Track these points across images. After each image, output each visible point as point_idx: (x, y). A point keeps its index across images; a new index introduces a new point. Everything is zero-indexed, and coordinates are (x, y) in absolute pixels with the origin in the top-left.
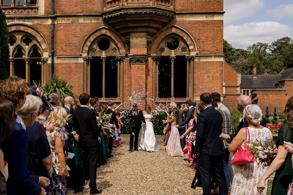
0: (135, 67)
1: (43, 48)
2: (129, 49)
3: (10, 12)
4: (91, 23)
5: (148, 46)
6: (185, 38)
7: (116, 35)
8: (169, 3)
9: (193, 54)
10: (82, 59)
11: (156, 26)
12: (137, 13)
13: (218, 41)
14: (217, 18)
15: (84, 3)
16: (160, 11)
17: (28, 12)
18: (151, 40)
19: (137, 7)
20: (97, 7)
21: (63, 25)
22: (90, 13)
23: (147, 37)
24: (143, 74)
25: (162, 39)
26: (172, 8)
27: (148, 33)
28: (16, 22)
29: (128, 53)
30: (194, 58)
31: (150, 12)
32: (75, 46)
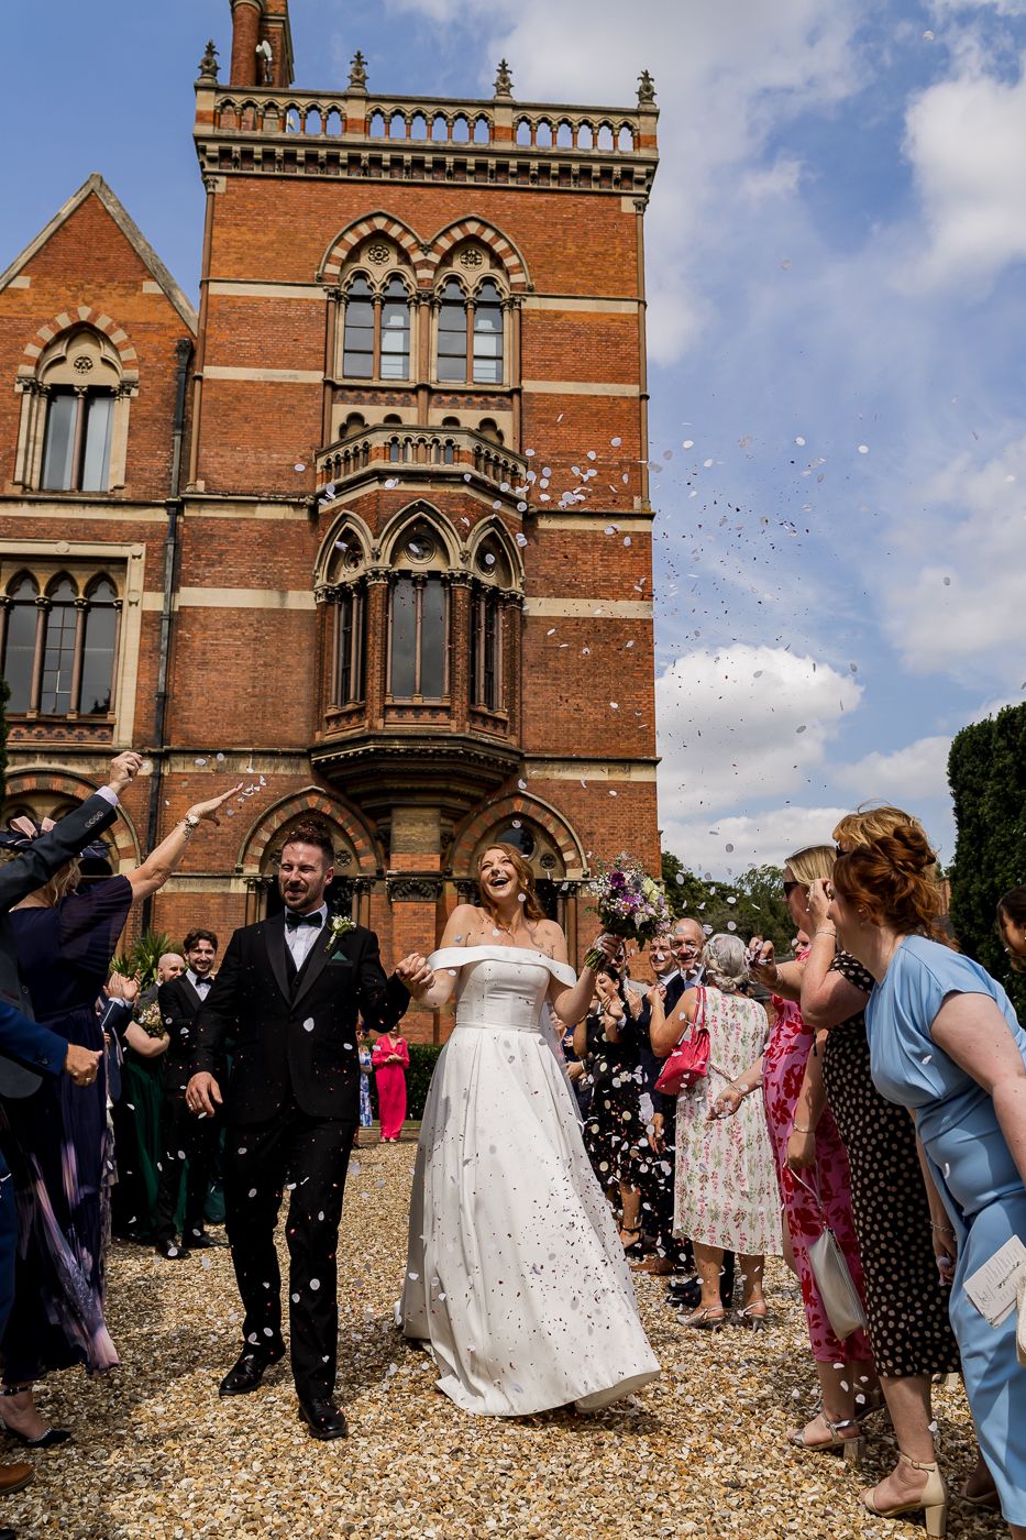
0: (404, 908)
1: (121, 845)
2: (387, 856)
3: (22, 735)
4: (275, 776)
5: (444, 847)
6: (551, 829)
7: (350, 814)
8: (504, 728)
9: (574, 875)
10: (241, 881)
11: (467, 791)
12: (412, 750)
13: (645, 841)
14: (638, 775)
15: (257, 718)
16: (479, 747)
17: (80, 737)
18: (454, 830)
19: (413, 733)
20: (295, 729)
21: (187, 777)
22: (274, 745)
23: (443, 821)
24: (427, 931)
25: (485, 828)
26: (513, 741)
27: (446, 811)
28: (40, 764)
29: (384, 867)
30: (576, 886)
31: (449, 751)
32: (223, 843)
